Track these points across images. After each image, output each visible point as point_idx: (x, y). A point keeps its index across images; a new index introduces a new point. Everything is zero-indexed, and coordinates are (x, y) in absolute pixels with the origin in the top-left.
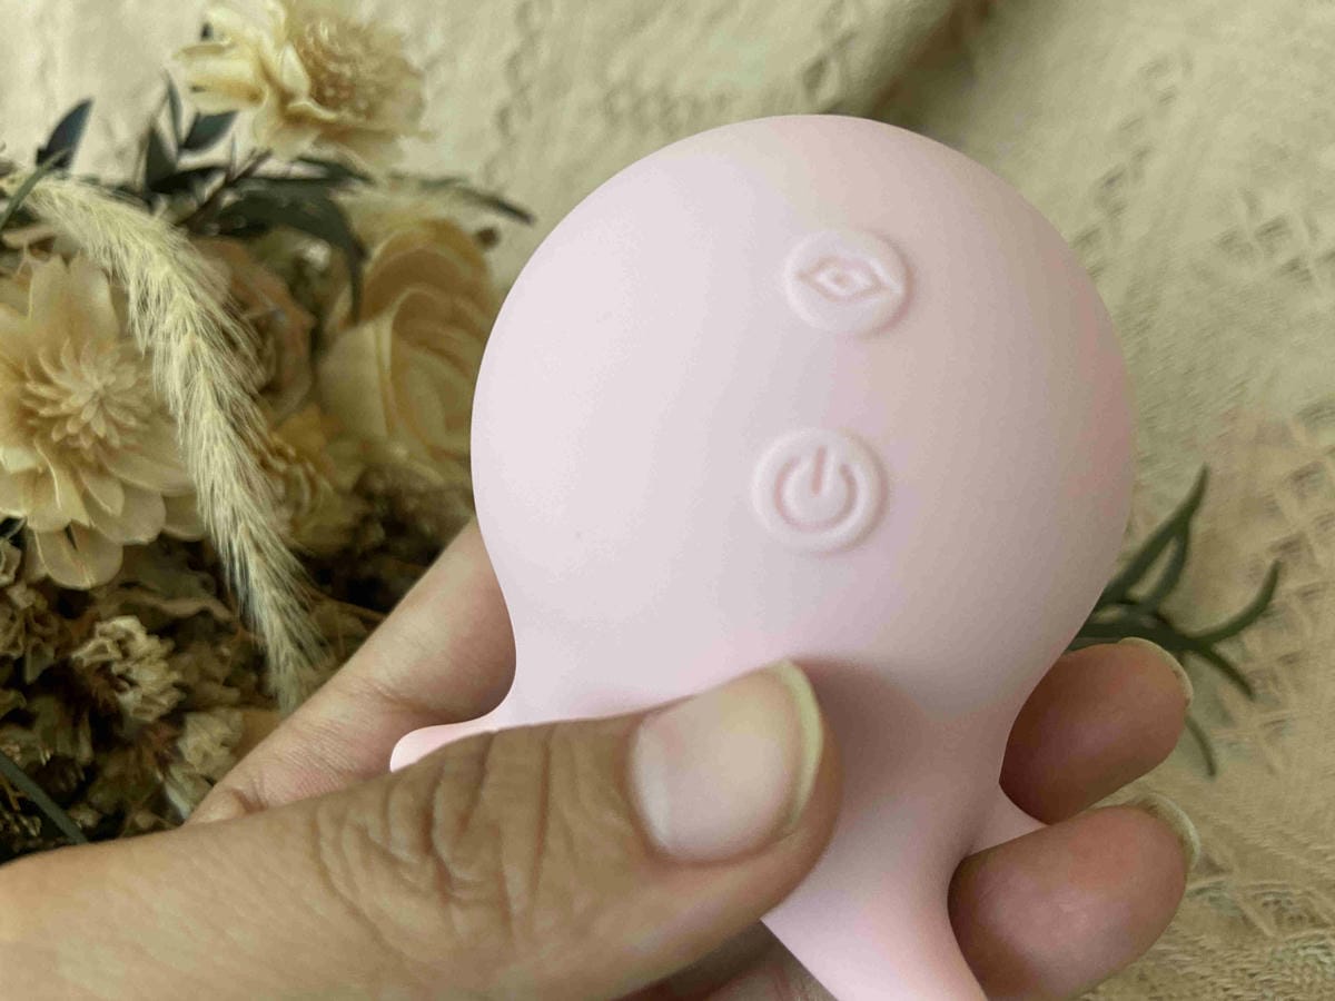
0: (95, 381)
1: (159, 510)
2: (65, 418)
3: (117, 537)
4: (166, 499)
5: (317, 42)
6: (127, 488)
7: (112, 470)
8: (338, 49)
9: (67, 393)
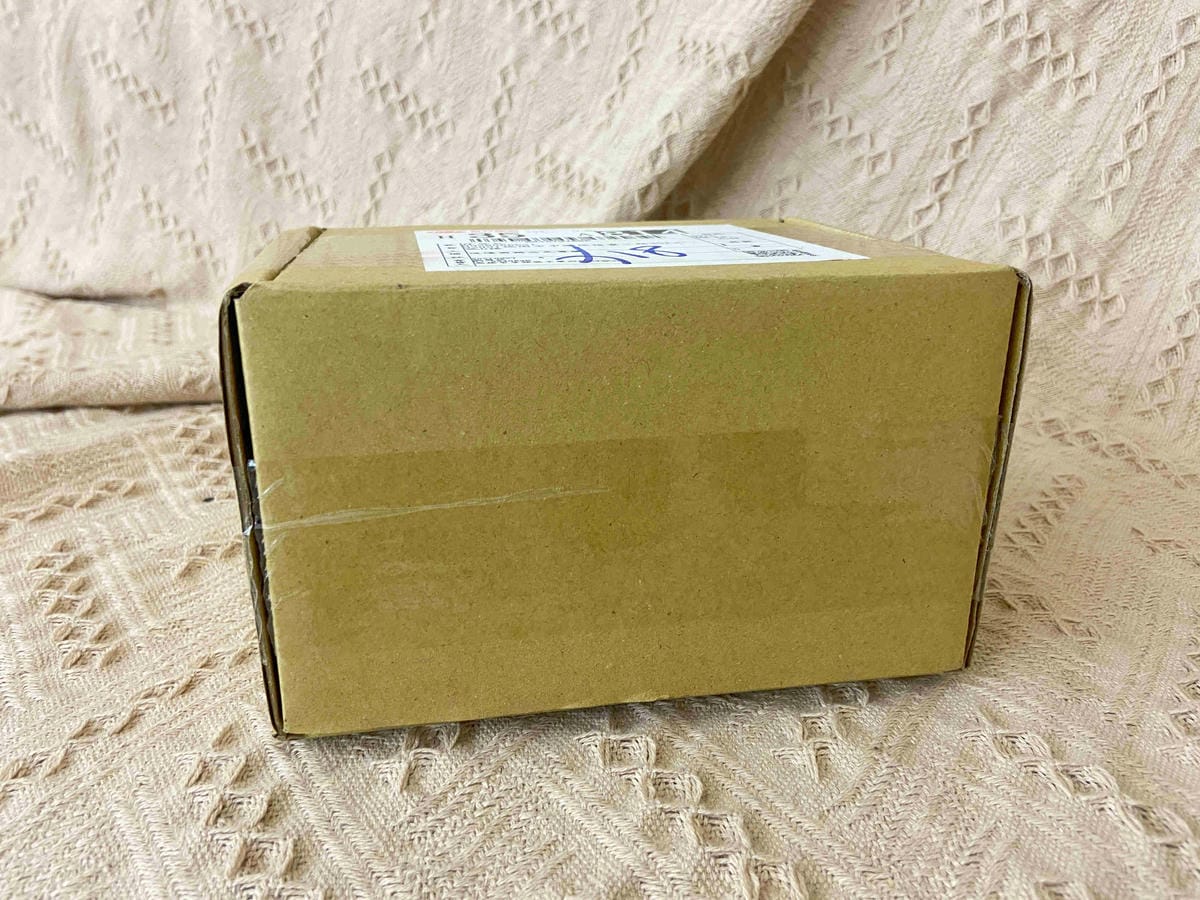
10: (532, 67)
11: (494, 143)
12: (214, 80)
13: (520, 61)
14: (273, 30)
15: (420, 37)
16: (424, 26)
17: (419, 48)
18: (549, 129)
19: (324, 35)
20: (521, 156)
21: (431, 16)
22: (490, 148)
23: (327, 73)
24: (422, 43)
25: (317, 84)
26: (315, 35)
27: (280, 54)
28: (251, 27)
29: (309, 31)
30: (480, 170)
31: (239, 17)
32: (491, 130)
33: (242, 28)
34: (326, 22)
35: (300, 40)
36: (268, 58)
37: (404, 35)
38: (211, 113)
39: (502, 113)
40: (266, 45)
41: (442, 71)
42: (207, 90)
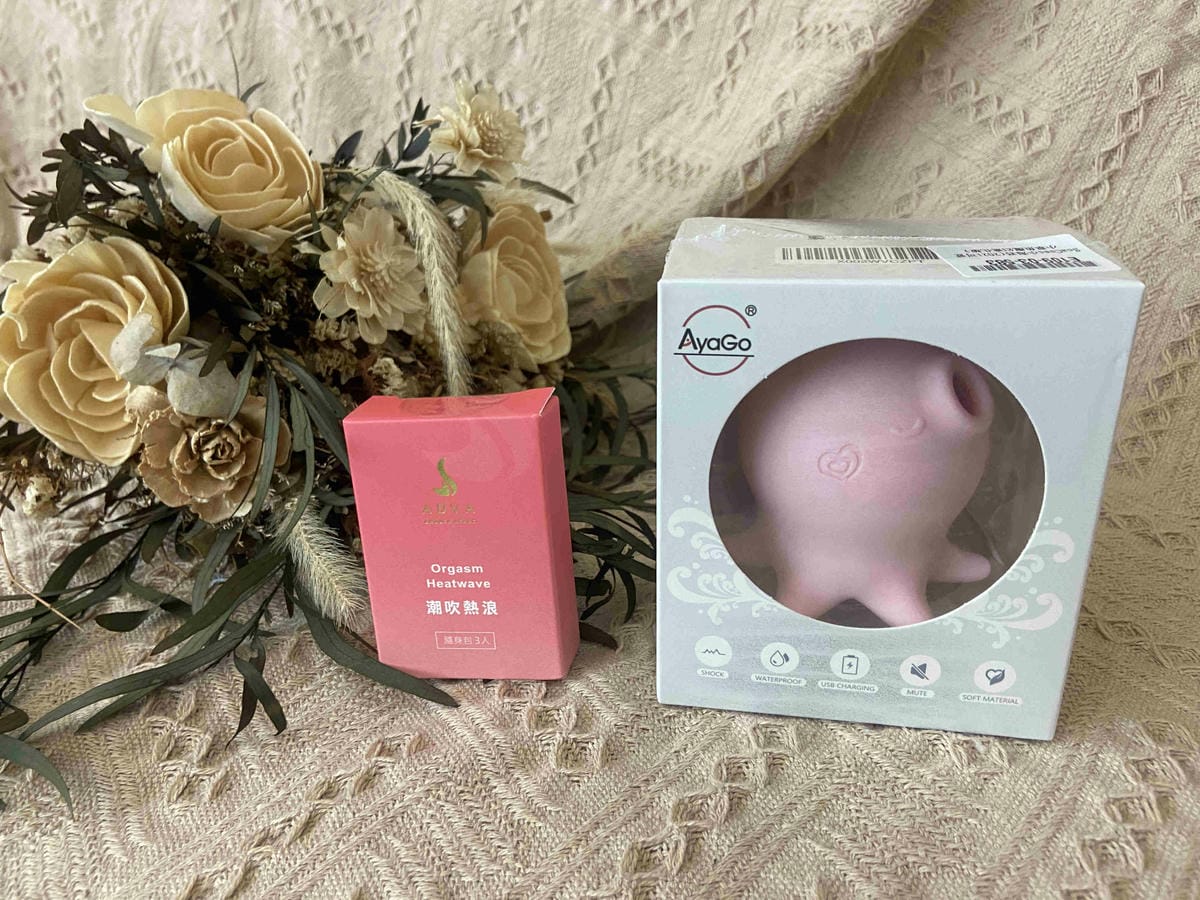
0: (388, 259)
1: (402, 318)
2: (375, 273)
3: (386, 326)
4: (404, 314)
5: (484, 123)
6: (393, 308)
7: (387, 299)
8: (493, 126)
9: (377, 263)
10: (632, 57)
11: (594, 139)
12: (302, 85)
13: (619, 51)
14: (361, 30)
15: (513, 31)
16: (517, 20)
17: (512, 42)
18: (652, 122)
19: (413, 34)
20: (622, 152)
21: (524, 9)
22: (589, 146)
23: (416, 74)
24: (515, 38)
25: (407, 85)
26: (403, 34)
27: (367, 56)
28: (338, 28)
29: (397, 30)
30: (580, 168)
31: (325, 18)
32: (590, 126)
33: (329, 30)
34: (414, 21)
35: (387, 40)
36: (356, 60)
37: (496, 30)
38: (301, 120)
39: (601, 108)
40: (353, 47)
41: (536, 66)
42: (296, 95)
